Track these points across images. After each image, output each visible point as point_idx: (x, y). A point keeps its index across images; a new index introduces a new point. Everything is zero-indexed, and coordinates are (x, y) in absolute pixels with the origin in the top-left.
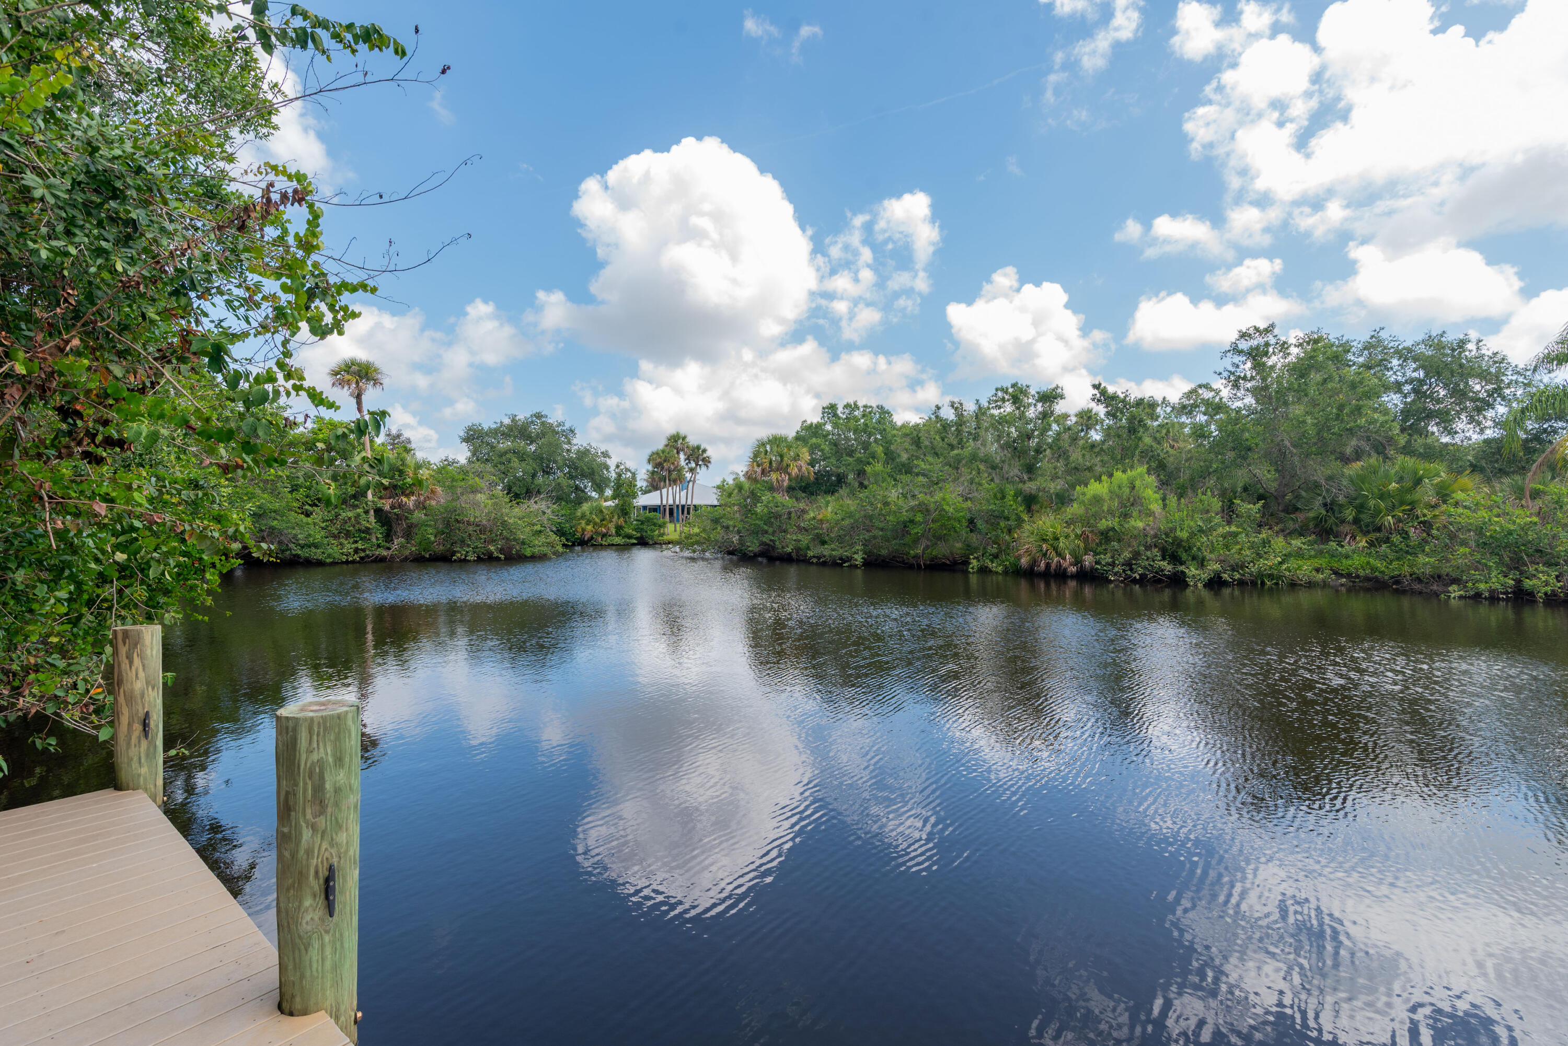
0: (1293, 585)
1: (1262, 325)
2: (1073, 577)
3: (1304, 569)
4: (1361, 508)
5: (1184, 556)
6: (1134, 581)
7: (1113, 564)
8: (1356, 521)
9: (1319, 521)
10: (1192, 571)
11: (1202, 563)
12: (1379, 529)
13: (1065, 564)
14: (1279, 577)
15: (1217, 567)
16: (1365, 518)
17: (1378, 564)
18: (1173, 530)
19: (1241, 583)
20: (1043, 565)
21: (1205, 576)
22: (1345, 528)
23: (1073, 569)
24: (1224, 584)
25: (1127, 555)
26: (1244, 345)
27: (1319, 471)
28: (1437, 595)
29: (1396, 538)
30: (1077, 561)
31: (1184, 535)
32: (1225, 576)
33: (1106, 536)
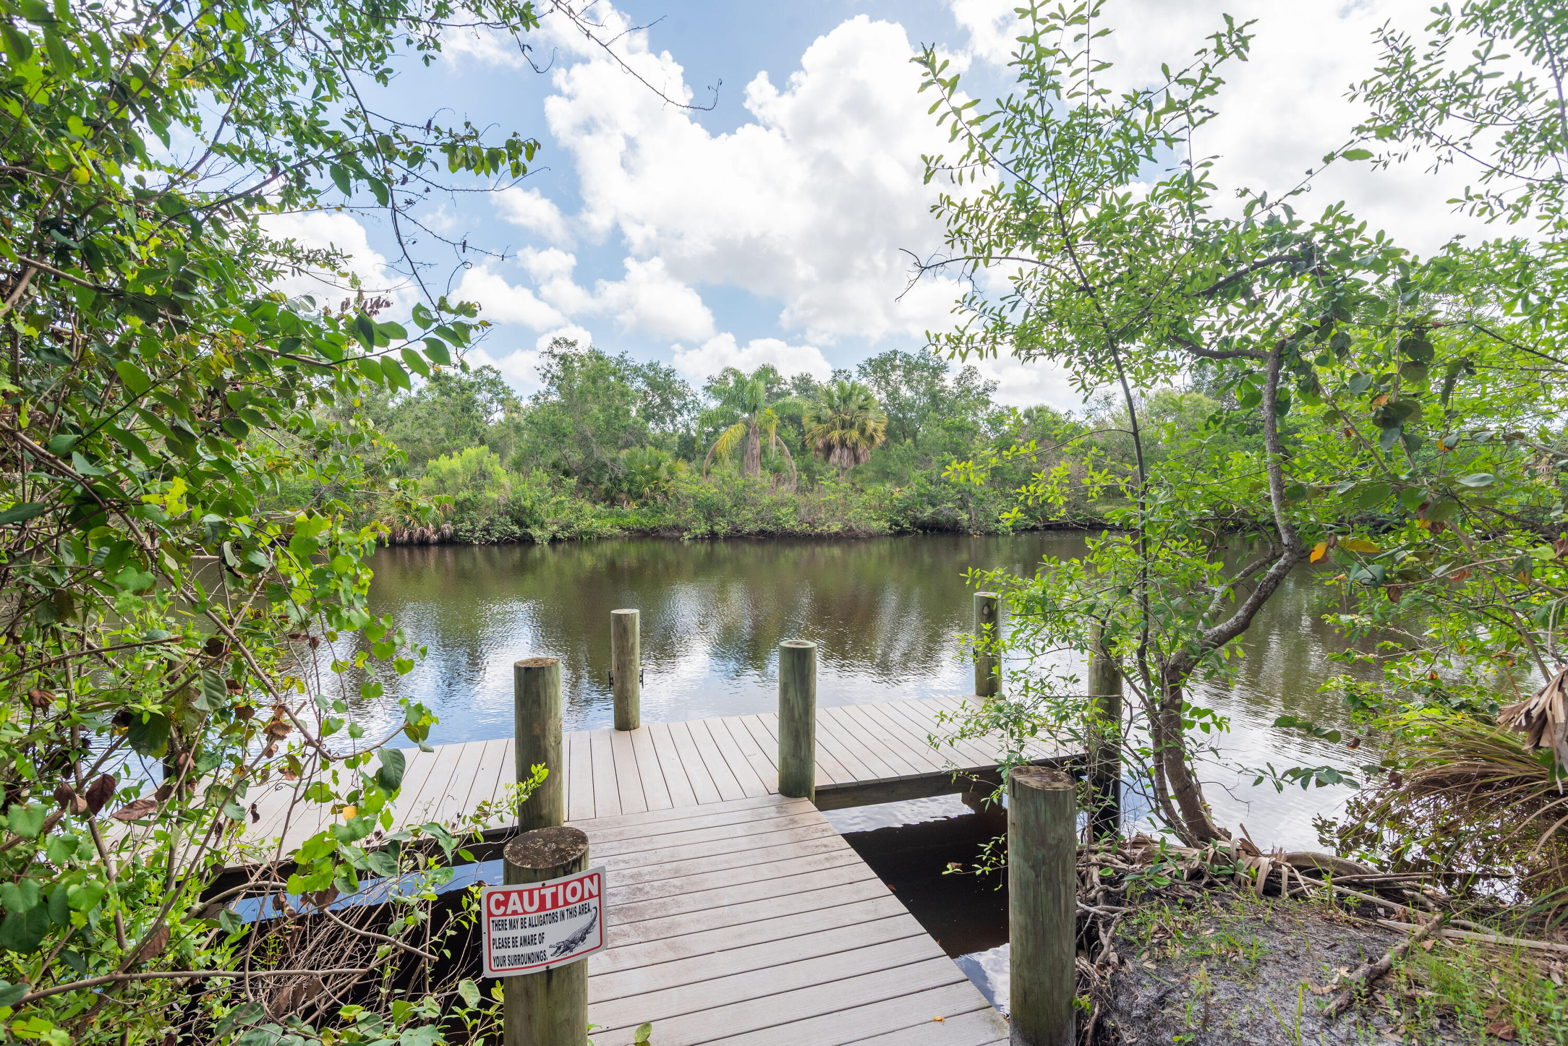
0: (600, 538)
1: (570, 340)
2: (435, 544)
3: (606, 526)
4: (632, 482)
5: (528, 521)
6: (493, 543)
7: (473, 531)
8: (629, 491)
9: (607, 491)
10: (536, 532)
11: (542, 527)
12: (641, 497)
13: (428, 533)
14: (591, 533)
15: (555, 528)
16: (634, 489)
17: (644, 521)
18: (518, 499)
19: (570, 540)
20: (406, 535)
21: (548, 536)
22: (623, 496)
23: (435, 537)
24: (560, 541)
25: (484, 522)
26: (557, 351)
27: (606, 454)
28: (677, 539)
29: (651, 503)
30: (438, 530)
31: (528, 503)
32: (559, 535)
33: (461, 506)
